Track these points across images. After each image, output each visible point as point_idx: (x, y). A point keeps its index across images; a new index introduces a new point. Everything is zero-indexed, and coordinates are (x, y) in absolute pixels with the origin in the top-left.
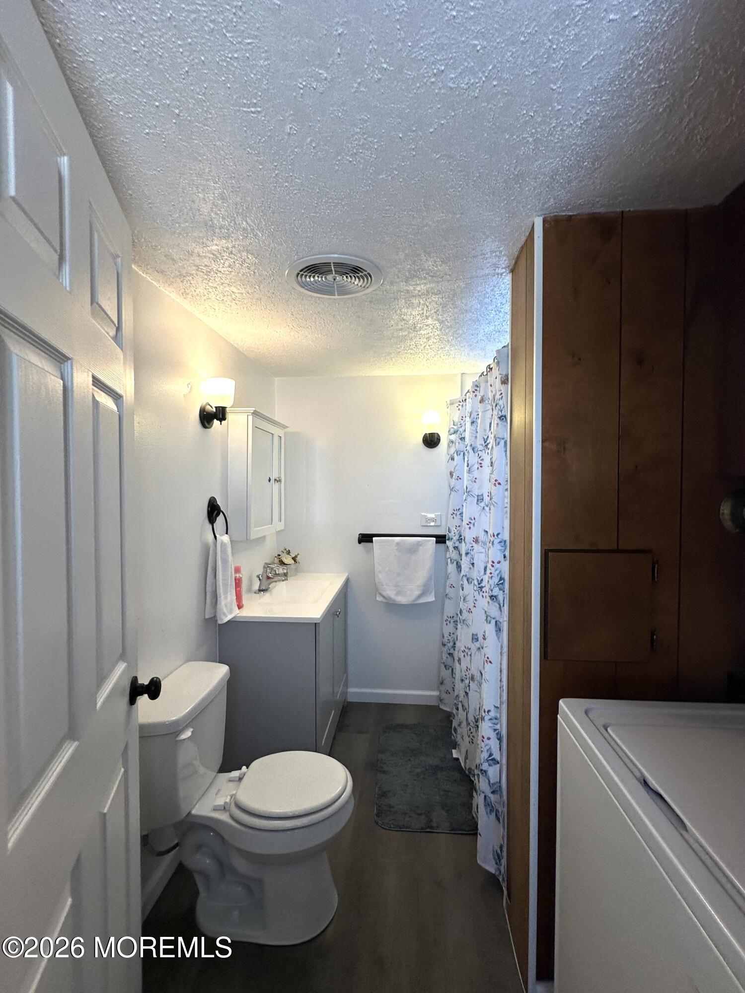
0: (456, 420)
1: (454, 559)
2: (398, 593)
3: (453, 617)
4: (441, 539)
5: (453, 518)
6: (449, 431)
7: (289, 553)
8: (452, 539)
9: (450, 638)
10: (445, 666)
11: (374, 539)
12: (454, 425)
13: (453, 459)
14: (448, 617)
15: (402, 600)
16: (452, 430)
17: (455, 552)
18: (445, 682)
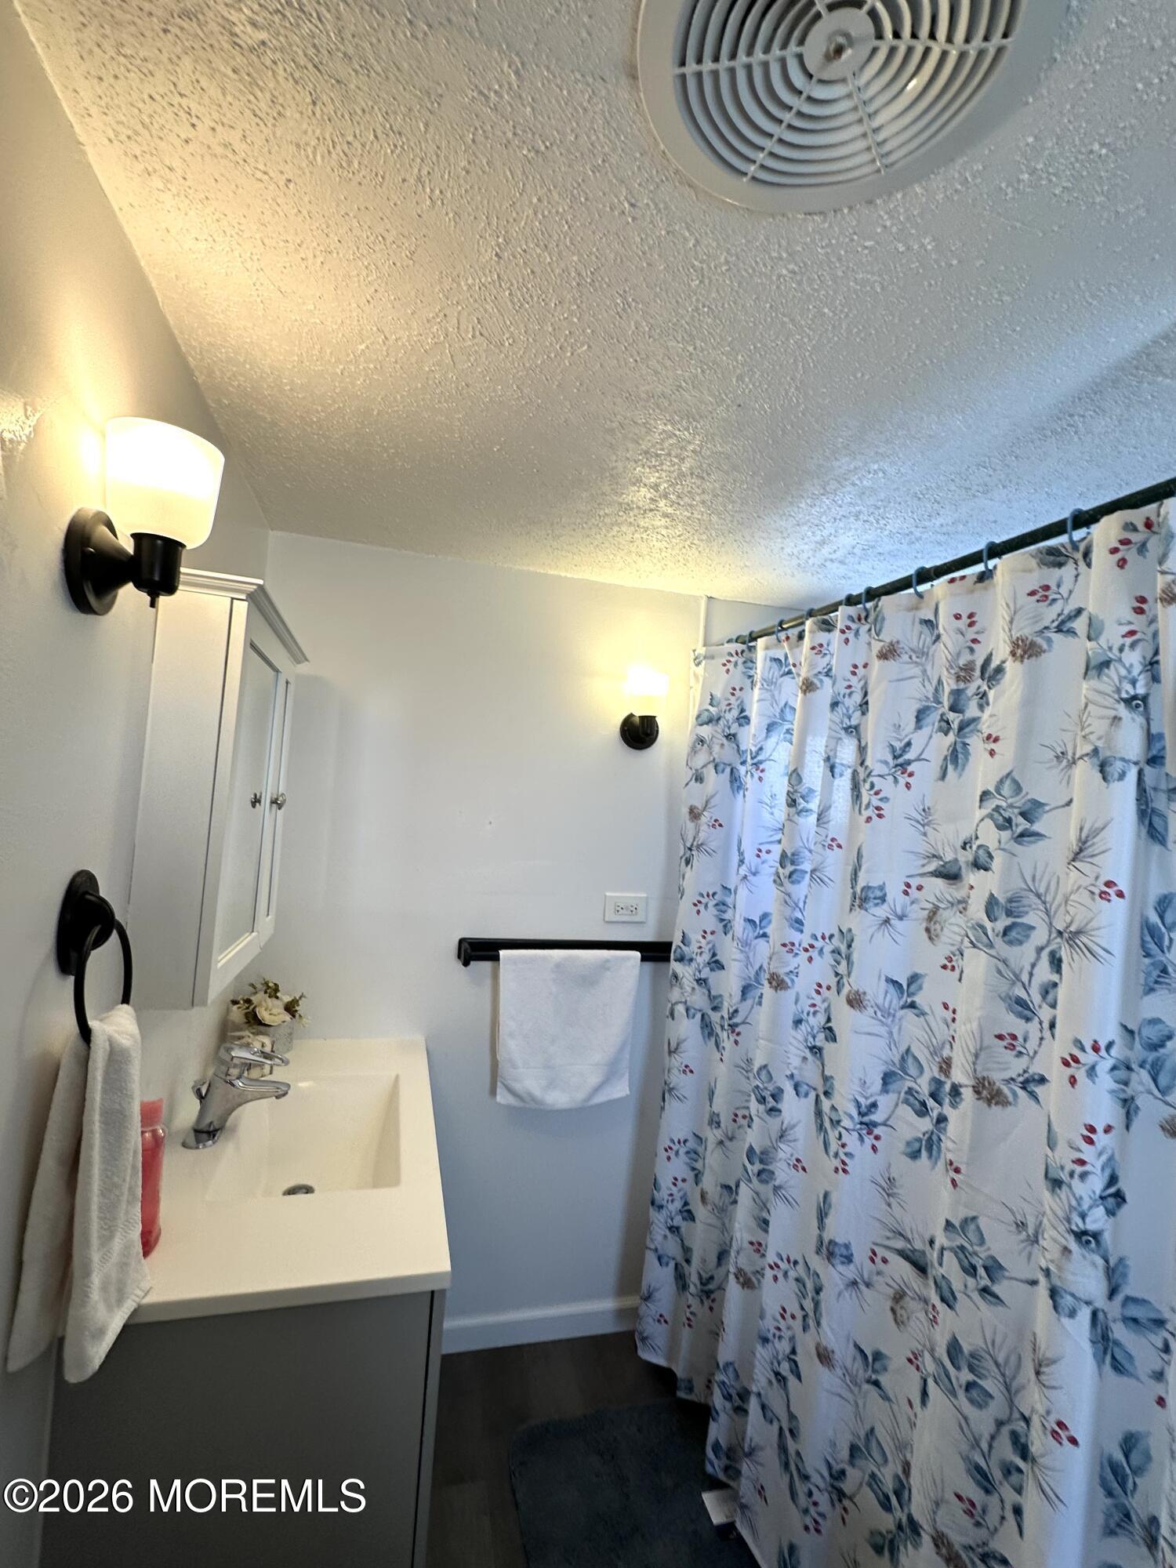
0: (718, 694)
1: (697, 1007)
2: (551, 1084)
3: (685, 1141)
4: (655, 952)
5: (698, 912)
6: (698, 717)
7: (273, 991)
8: (691, 960)
9: (674, 1190)
10: (659, 1258)
11: (502, 953)
12: (711, 704)
13: (699, 778)
14: (672, 1141)
15: (558, 1099)
16: (706, 713)
17: (700, 992)
18: (657, 1295)
